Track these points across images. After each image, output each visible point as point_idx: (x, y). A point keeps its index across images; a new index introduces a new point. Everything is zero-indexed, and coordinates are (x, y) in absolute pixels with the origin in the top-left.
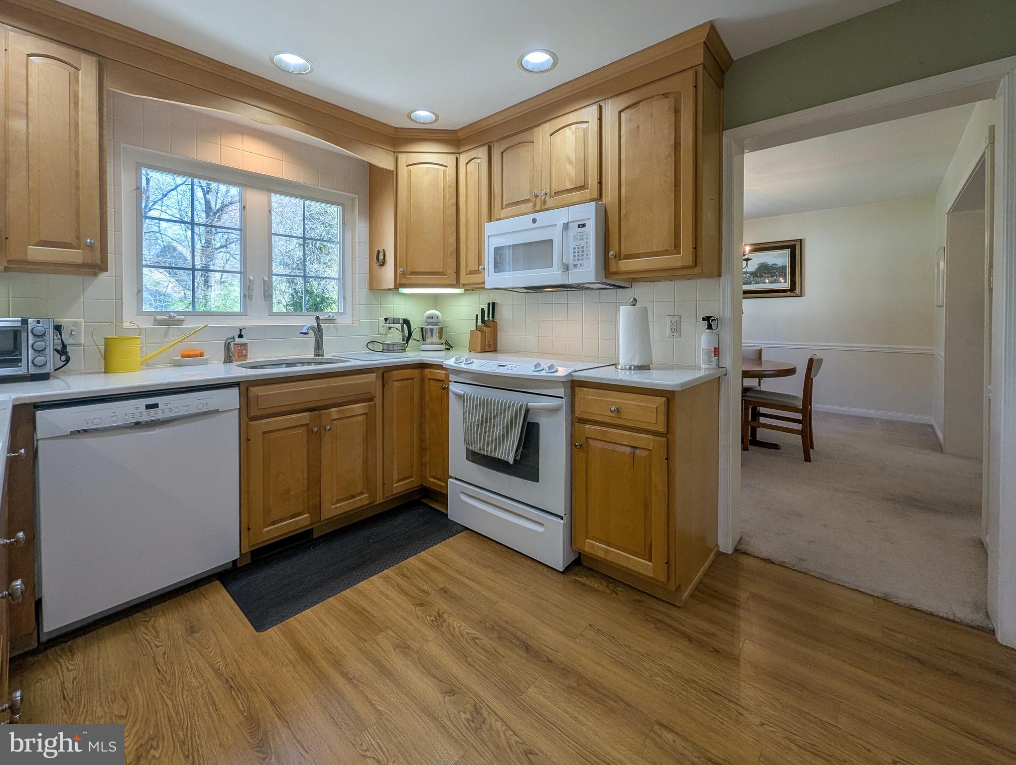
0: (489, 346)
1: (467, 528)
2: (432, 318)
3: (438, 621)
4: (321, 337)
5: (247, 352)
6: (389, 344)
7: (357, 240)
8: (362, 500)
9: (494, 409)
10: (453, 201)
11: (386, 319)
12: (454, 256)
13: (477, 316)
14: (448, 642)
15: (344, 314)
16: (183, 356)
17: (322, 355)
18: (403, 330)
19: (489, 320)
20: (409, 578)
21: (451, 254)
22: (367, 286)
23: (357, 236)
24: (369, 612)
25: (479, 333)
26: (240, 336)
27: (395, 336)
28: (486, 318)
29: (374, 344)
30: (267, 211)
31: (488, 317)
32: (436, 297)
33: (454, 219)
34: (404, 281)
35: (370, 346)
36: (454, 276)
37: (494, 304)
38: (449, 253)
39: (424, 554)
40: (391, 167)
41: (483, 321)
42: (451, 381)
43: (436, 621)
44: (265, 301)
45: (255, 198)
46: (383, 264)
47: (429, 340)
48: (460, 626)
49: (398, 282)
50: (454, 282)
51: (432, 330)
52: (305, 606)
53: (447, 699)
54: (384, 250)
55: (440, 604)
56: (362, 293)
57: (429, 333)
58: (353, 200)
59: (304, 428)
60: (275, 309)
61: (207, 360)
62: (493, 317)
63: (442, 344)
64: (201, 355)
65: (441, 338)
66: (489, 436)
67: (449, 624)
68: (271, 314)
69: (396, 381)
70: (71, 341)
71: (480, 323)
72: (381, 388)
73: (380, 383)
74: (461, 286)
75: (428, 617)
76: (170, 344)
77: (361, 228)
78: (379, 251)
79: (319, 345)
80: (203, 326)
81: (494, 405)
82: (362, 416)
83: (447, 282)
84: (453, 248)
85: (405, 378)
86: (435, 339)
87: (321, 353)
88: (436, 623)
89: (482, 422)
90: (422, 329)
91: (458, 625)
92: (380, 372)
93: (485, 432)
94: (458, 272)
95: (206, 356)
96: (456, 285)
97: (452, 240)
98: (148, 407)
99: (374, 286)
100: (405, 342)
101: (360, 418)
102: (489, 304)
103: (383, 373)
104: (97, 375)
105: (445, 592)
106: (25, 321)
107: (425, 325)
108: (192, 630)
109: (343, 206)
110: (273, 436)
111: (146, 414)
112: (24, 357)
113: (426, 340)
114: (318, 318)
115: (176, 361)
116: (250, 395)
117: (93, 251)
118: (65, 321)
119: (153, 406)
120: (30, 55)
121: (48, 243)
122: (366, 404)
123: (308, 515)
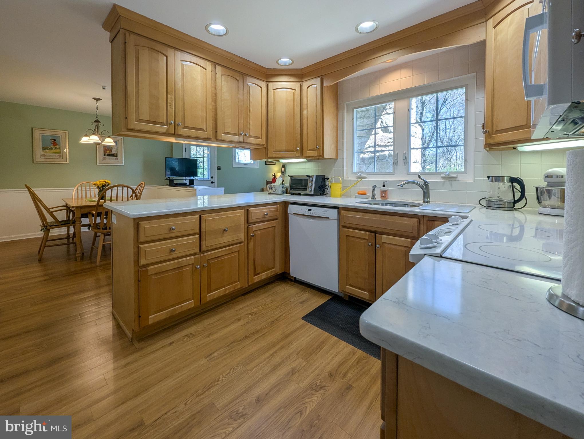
3: (315, 388)
4: (427, 189)
11: (489, 177)
14: (298, 395)
16: (359, 194)
20: (357, 364)
24: (320, 351)
26: (384, 186)
30: (408, 111)
34: (489, 141)
40: (482, 37)
43: (316, 386)
44: (405, 165)
48: (313, 402)
49: (485, 143)
51: (550, 192)
53: (254, 399)
55: (333, 388)
57: (546, 194)
58: (473, 78)
59: (366, 241)
64: (365, 194)
67: (315, 394)
68: (409, 173)
73: (424, 228)
75: (320, 381)
79: (425, 195)
82: (406, 249)
87: (426, 201)
88: (314, 386)
90: (537, 189)
91: (313, 400)
95: (367, 195)
101: (404, 249)
105: (347, 389)
106: (309, 176)
107: (543, 184)
108: (302, 303)
109: (466, 86)
110: (351, 239)
111: (308, 213)
112: (308, 188)
113: (541, 202)
114: (419, 176)
115: (356, 196)
116: (342, 214)
117: (319, 150)
118: (329, 176)
119: (310, 210)
120: (307, 88)
121: (310, 150)
122: (409, 240)
123: (368, 293)
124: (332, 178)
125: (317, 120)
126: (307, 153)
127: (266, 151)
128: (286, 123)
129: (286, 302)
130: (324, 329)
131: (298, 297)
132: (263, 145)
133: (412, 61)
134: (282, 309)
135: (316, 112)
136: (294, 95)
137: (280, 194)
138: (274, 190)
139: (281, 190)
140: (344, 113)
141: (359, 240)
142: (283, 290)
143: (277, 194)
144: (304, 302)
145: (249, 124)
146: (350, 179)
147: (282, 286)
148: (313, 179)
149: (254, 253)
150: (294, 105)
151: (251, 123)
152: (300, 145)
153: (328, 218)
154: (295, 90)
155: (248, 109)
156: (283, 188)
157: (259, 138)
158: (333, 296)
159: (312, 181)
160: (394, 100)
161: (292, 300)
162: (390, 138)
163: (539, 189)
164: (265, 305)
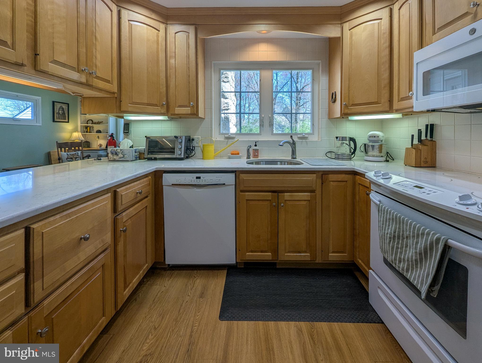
0: (426, 162)
1: (383, 323)
2: (375, 137)
4: (295, 147)
5: (258, 154)
6: (339, 154)
7: (321, 89)
8: (305, 256)
9: (406, 230)
10: (387, 44)
11: (337, 138)
12: (387, 88)
13: (413, 136)
15: (312, 134)
16: (232, 154)
17: (295, 158)
18: (350, 145)
19: (427, 139)
20: (314, 343)
21: (385, 87)
22: (327, 117)
23: (321, 85)
25: (414, 151)
26: (256, 146)
27: (346, 149)
28: (423, 137)
29: (331, 153)
30: (271, 80)
31: (426, 136)
32: (382, 121)
33: (387, 58)
34: (347, 111)
35: (329, 155)
36: (387, 105)
37: (432, 126)
38: (383, 86)
39: (336, 325)
40: (338, 35)
41: (420, 140)
42: (373, 190)
44: (270, 127)
45: (266, 74)
46: (335, 101)
47: (370, 153)
49: (343, 112)
50: (387, 109)
51: (373, 147)
52: (246, 318)
54: (335, 92)
56: (324, 120)
57: (371, 148)
58: (319, 64)
59: (268, 202)
60: (274, 132)
61: (241, 156)
62: (431, 136)
63: (382, 156)
64: (238, 154)
65: (381, 151)
66: (401, 253)
68: (273, 134)
69: (333, 181)
70: (197, 145)
71: (416, 142)
72: (321, 184)
73: (319, 181)
74: (394, 111)
76: (225, 148)
77: (324, 80)
78: (333, 93)
79: (294, 153)
80: (237, 140)
81: (407, 225)
82: (306, 202)
83: (381, 109)
84: (387, 81)
85: (339, 180)
86: (376, 152)
87: (294, 157)
89: (394, 236)
90: (365, 145)
92: (320, 174)
93: (397, 248)
94: (391, 101)
95: (240, 155)
96: (390, 110)
97: (386, 75)
98: (197, 178)
99: (330, 117)
100: (351, 154)
101: (304, 203)
102: (427, 126)
103: (322, 175)
104: (200, 160)
106: (176, 137)
107: (367, 142)
108: (202, 295)
109: (313, 69)
110: (251, 203)
111: (196, 181)
112: (176, 151)
113: (368, 153)
114: (291, 137)
115: (229, 156)
116: (240, 178)
117: (193, 108)
118: (195, 137)
119: (198, 178)
120: (176, 33)
121: (180, 106)
122: (309, 194)
123: (270, 254)
124: (198, 138)
125: (189, 73)
126: (176, 110)
127: (118, 103)
128: (147, 70)
129: (181, 306)
130: (254, 319)
131: (191, 289)
132: (114, 93)
133: (277, 39)
134: (184, 320)
135: (188, 63)
136: (158, 36)
137: (132, 161)
138: (121, 155)
139: (134, 155)
140: (211, 73)
141: (261, 203)
142: (163, 289)
143: (128, 161)
144: (203, 293)
145: (94, 57)
146: (218, 139)
147: (158, 283)
148: (182, 140)
149: (125, 256)
150: (158, 48)
151: (98, 56)
152: (165, 99)
153: (224, 184)
154: (159, 31)
155: (94, 34)
156: (135, 152)
157: (108, 81)
158: (227, 268)
159: (181, 142)
160: (260, 69)
161: (188, 298)
162: (226, 103)
163: (366, 145)
164: (155, 329)
